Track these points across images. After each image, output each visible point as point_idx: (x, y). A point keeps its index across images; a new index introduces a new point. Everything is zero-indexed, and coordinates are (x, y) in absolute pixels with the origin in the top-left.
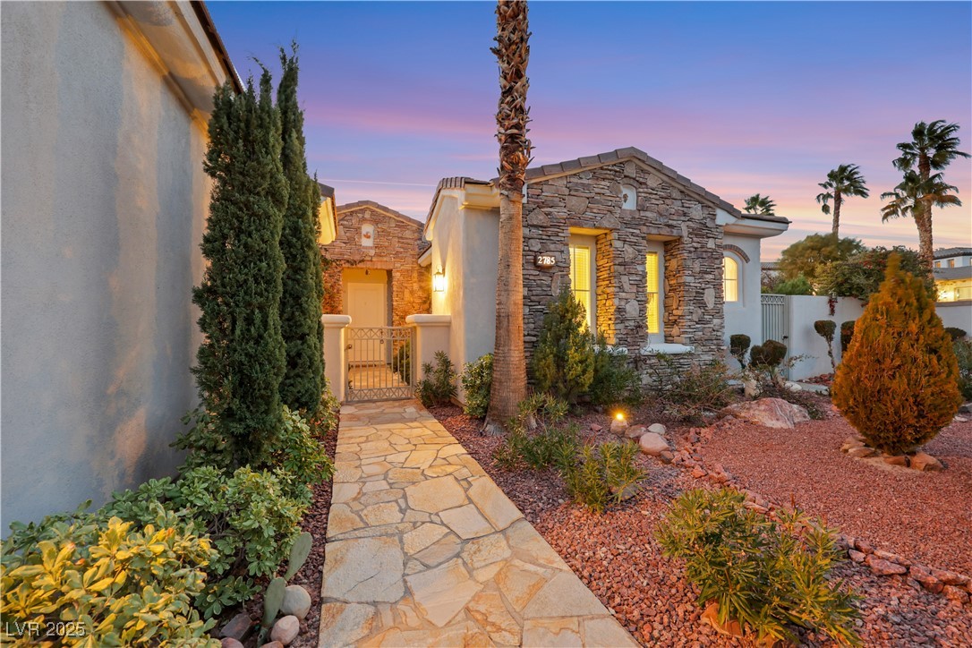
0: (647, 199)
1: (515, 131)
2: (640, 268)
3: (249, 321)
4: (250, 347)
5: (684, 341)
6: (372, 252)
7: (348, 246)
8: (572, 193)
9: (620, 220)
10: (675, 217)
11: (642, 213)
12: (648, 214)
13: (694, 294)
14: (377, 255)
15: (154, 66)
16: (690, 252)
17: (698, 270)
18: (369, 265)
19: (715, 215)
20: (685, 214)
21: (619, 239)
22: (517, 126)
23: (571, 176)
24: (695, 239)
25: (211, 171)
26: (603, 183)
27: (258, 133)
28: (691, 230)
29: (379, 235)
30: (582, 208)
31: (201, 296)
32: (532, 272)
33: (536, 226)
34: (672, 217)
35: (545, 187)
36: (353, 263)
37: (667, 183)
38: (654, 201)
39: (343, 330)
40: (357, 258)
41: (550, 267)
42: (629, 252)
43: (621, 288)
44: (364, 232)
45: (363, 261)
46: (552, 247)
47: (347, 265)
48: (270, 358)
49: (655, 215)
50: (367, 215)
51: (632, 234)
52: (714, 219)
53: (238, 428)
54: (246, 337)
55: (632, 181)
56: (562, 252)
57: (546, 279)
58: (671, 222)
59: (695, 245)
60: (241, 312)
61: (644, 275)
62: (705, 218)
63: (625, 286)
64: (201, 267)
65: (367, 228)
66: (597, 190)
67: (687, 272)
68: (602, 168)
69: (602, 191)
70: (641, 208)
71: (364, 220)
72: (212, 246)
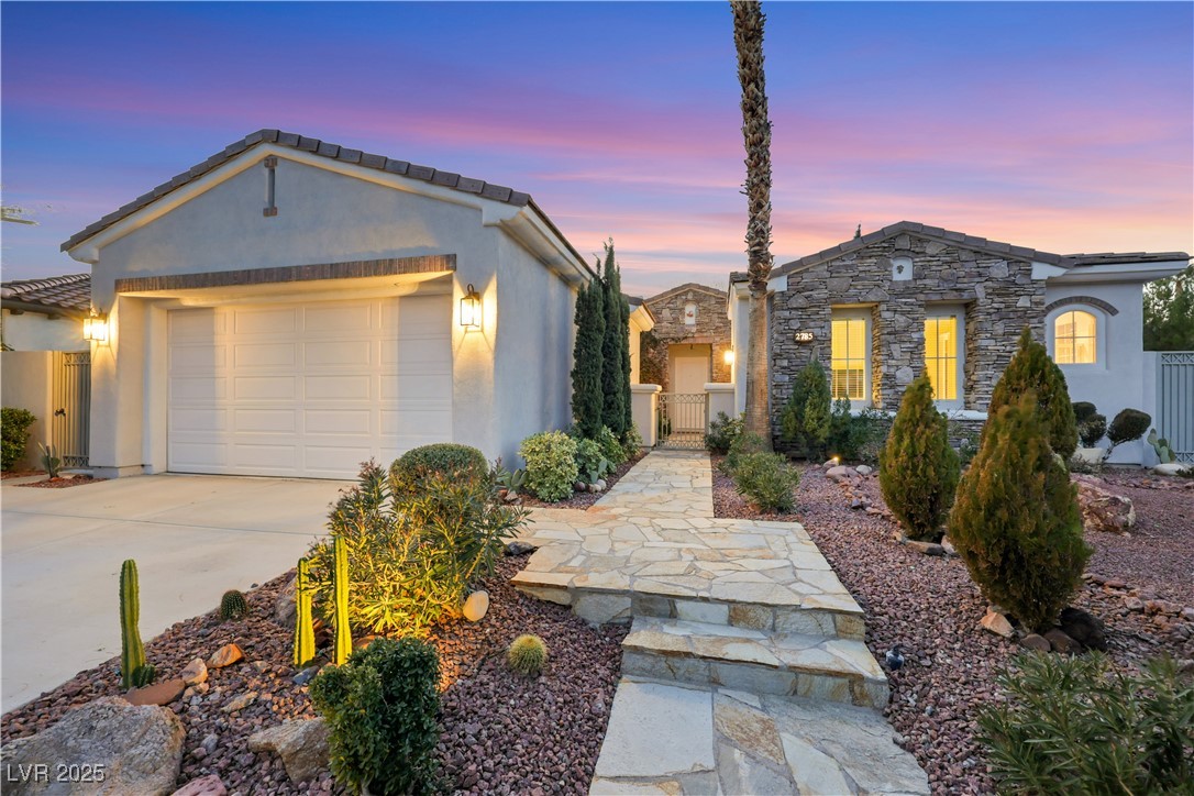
0: (924, 268)
1: (757, 248)
2: (915, 336)
3: (589, 384)
4: (589, 394)
5: (978, 407)
6: (694, 329)
7: (674, 326)
8: (834, 275)
9: (890, 292)
10: (965, 280)
11: (919, 282)
12: (927, 282)
13: (995, 358)
14: (698, 331)
15: (556, 274)
16: (989, 314)
17: (1001, 332)
18: (691, 341)
19: (1030, 270)
20: (980, 275)
21: (888, 310)
22: (760, 244)
23: (832, 261)
24: (996, 299)
25: (576, 322)
26: (869, 261)
27: (592, 304)
28: (990, 291)
29: (700, 313)
30: (845, 286)
31: (574, 374)
32: (792, 347)
33: (796, 309)
34: (960, 280)
35: (804, 275)
36: (677, 340)
37: (952, 247)
38: (934, 268)
39: (653, 395)
40: (681, 335)
41: (809, 342)
42: (901, 320)
43: (890, 356)
44: (687, 312)
45: (686, 338)
46: (812, 324)
47: (672, 342)
48: (597, 399)
49: (937, 281)
50: (690, 296)
51: (905, 303)
52: (1030, 274)
53: (585, 427)
54: (588, 390)
55: (906, 253)
56: (822, 327)
57: (805, 352)
58: (959, 286)
59: (995, 305)
60: (586, 380)
61: (921, 342)
62: (1014, 275)
63: (895, 353)
64: (573, 362)
65: (691, 308)
66: (861, 268)
67: (983, 336)
68: (867, 248)
69: (867, 268)
70: (917, 277)
71: (687, 301)
72: (577, 354)
